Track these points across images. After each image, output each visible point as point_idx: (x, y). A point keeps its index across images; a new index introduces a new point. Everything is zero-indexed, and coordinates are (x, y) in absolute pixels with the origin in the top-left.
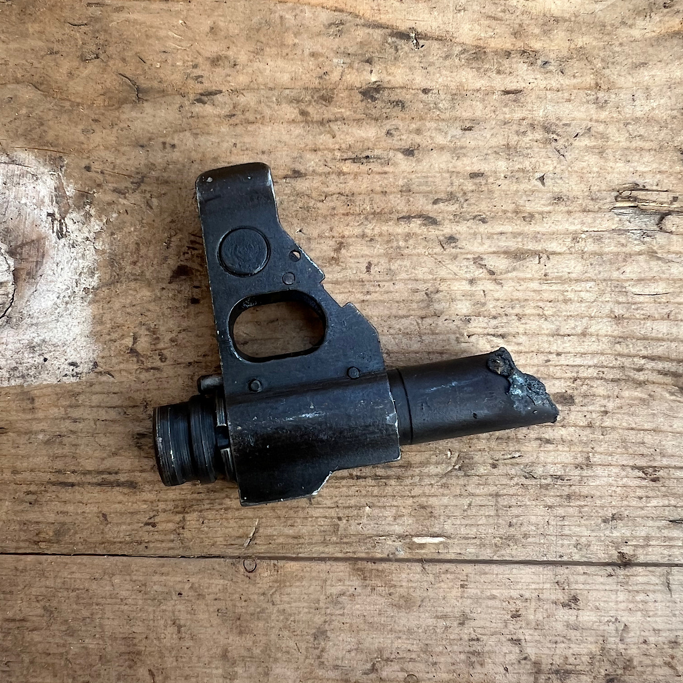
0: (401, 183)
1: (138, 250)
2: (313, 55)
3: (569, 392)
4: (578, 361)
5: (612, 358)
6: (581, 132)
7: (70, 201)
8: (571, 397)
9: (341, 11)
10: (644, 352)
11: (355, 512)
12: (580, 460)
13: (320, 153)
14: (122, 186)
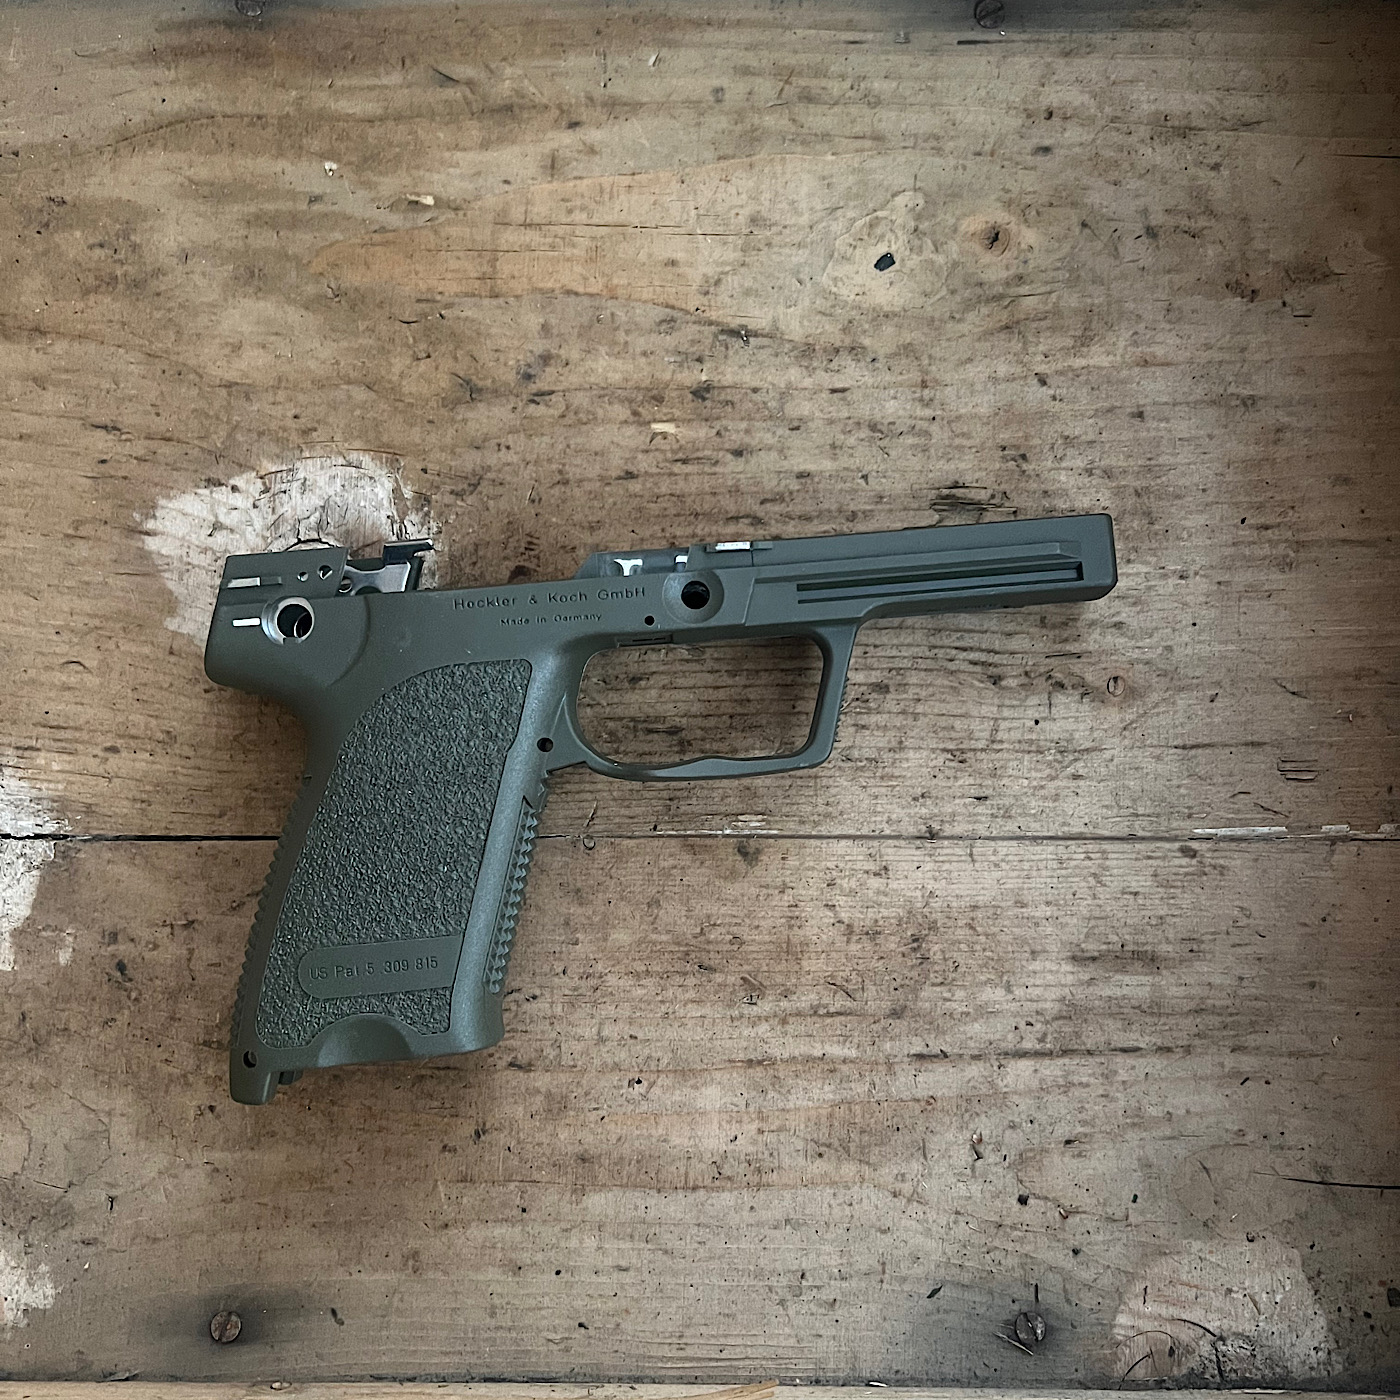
0: (730, 483)
1: (476, 550)
2: (644, 354)
3: (886, 681)
4: (894, 653)
5: (926, 649)
6: (905, 429)
7: (408, 503)
8: (887, 686)
9: (673, 307)
10: (957, 644)
11: (686, 794)
12: (894, 744)
13: (652, 455)
14: (459, 488)
